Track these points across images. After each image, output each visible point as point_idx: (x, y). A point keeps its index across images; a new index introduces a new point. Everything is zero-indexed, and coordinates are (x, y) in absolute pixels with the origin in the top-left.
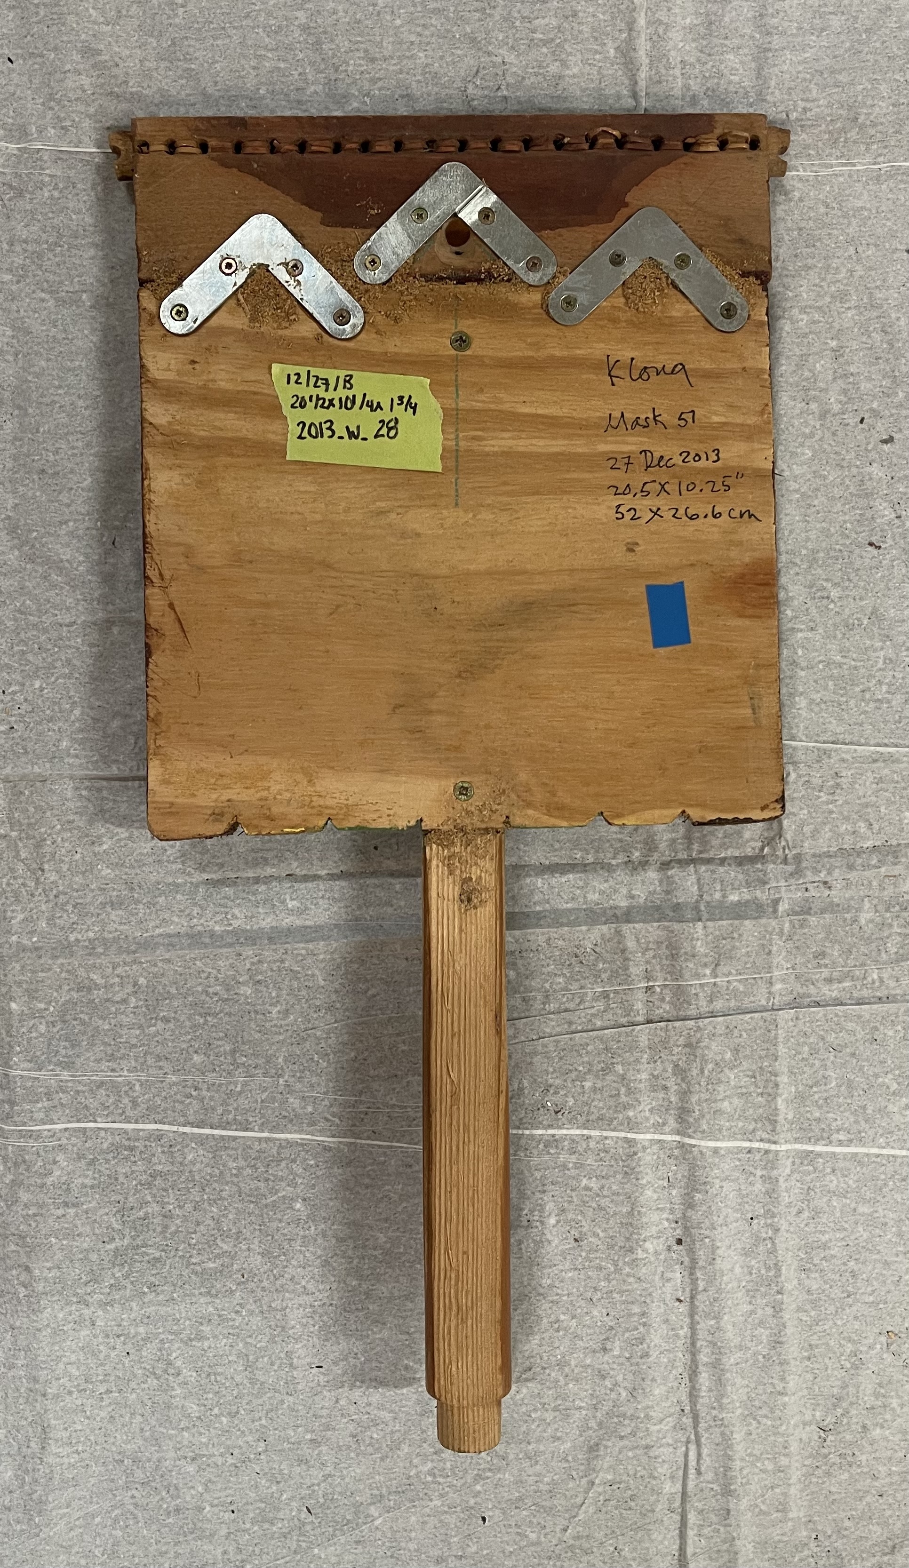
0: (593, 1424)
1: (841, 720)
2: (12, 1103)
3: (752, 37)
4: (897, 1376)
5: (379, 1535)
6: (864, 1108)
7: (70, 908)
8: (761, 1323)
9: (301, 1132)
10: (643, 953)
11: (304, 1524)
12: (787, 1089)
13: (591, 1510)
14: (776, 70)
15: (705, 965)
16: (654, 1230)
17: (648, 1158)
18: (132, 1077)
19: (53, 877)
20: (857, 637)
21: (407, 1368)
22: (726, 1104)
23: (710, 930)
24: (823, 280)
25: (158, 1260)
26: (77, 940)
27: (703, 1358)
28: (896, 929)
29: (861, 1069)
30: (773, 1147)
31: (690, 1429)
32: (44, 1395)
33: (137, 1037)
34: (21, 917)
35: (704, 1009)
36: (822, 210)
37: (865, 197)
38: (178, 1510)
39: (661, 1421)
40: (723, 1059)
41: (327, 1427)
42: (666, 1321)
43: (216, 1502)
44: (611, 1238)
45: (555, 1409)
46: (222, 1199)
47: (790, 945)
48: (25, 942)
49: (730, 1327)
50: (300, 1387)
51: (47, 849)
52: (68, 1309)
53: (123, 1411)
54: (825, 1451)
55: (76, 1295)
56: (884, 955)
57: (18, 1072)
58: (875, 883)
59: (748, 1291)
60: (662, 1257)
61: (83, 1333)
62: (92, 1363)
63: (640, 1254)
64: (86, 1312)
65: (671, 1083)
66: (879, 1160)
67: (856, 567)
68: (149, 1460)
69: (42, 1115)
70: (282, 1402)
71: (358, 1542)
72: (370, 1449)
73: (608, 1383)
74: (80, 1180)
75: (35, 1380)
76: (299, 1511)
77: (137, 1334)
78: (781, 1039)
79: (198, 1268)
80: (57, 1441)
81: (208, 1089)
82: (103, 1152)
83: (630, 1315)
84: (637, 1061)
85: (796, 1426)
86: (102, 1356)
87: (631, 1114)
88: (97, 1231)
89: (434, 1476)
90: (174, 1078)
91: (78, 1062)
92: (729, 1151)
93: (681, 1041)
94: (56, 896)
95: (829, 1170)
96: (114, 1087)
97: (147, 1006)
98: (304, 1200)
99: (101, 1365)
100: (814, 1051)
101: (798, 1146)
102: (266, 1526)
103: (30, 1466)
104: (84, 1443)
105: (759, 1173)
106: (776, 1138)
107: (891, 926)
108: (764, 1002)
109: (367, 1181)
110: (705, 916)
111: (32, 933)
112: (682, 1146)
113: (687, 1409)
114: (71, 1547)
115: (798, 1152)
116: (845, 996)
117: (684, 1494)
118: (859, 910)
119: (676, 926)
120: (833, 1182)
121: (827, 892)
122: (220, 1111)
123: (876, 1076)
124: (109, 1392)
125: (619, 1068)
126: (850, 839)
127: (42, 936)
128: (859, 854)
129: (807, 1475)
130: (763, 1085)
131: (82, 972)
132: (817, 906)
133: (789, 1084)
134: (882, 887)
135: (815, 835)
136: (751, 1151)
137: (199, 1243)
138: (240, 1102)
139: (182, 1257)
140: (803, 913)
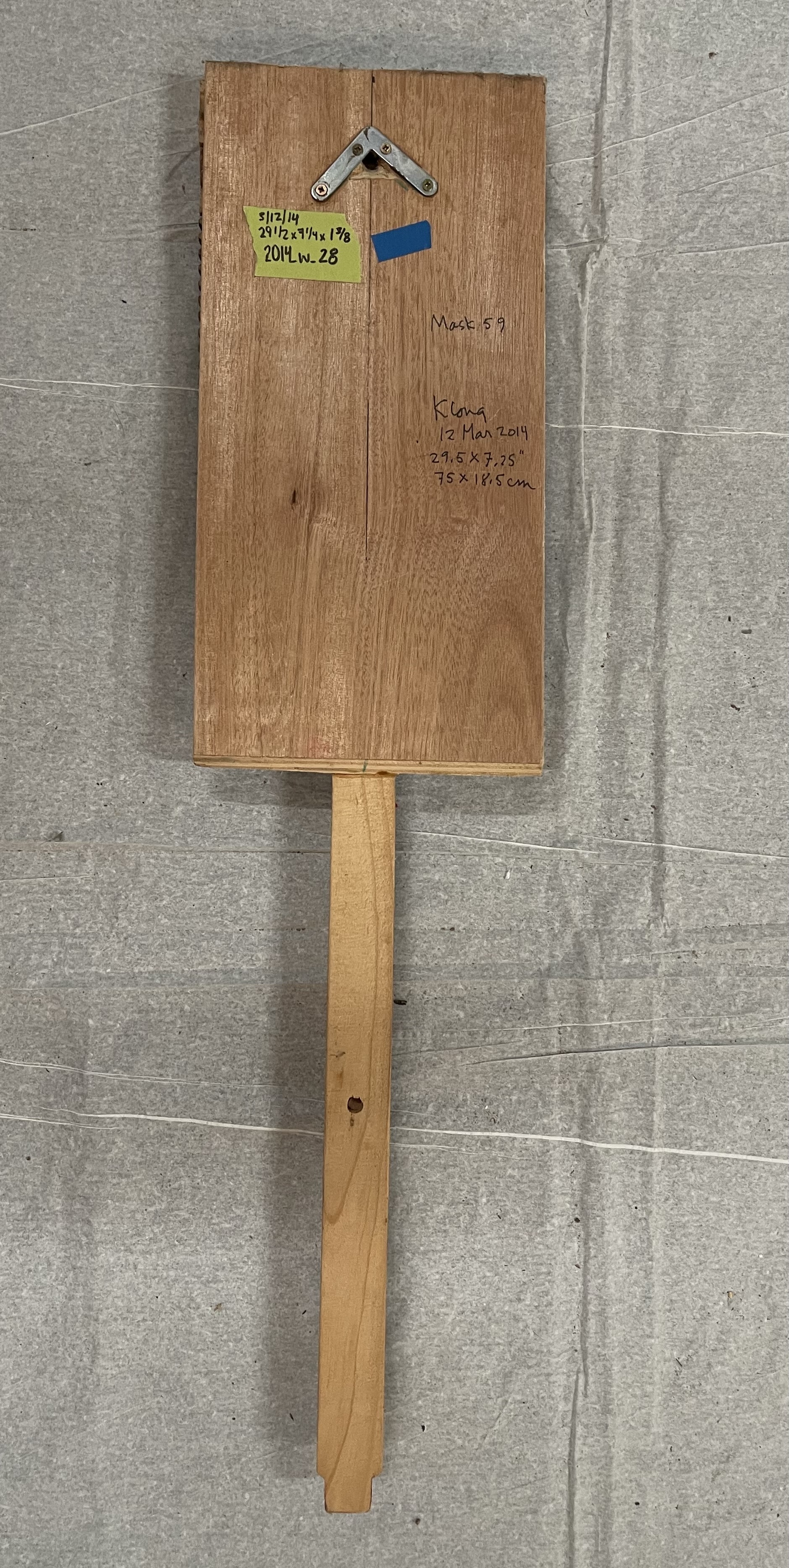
0: (508, 1356)
1: (709, 832)
2: (84, 1096)
3: (662, 336)
4: (735, 1327)
6: (716, 1122)
7: (136, 947)
8: (636, 1283)
10: (559, 1002)
11: (287, 1428)
12: (660, 1106)
13: (504, 1422)
14: (679, 360)
15: (604, 1012)
16: (559, 1210)
17: (557, 1155)
18: (175, 1079)
19: (125, 923)
20: (722, 772)
22: (616, 1116)
23: (608, 986)
24: (705, 513)
25: (187, 1220)
26: (141, 972)
27: (592, 1308)
28: (743, 989)
29: (715, 1093)
30: (649, 1150)
31: (580, 1362)
33: (181, 1050)
34: (98, 953)
35: (602, 1044)
36: (708, 462)
37: (740, 454)
38: (192, 1414)
39: (559, 1355)
40: (614, 1082)
42: (566, 1279)
43: (221, 1408)
44: (528, 1214)
45: (480, 1345)
46: (237, 1175)
47: (665, 997)
48: (101, 972)
49: (613, 1284)
51: (122, 902)
52: (117, 1255)
53: (154, 1335)
54: (680, 1382)
55: (124, 1244)
56: (733, 1008)
58: (729, 954)
59: (627, 1258)
60: (564, 1231)
61: (127, 1275)
62: (133, 1297)
63: (549, 1227)
64: (131, 1258)
65: (575, 1099)
66: (725, 1162)
67: (722, 720)
68: (172, 1374)
73: (521, 1325)
74: (132, 1158)
75: (90, 1308)
76: (284, 1417)
77: (168, 1276)
78: (657, 1069)
80: (103, 1356)
82: (150, 1137)
83: (539, 1274)
84: (552, 1081)
85: (659, 1361)
86: (140, 1293)
87: (545, 1121)
88: (142, 1197)
92: (617, 1151)
93: (584, 1068)
94: (125, 939)
95: (689, 1169)
99: (141, 1299)
100: (681, 1077)
101: (667, 1150)
103: (81, 1376)
104: (124, 1360)
105: (638, 1169)
106: (651, 1143)
107: (739, 986)
108: (645, 1041)
110: (606, 975)
111: (107, 965)
112: (581, 1146)
113: (578, 1347)
114: (109, 1440)
116: (706, 1039)
117: (574, 1412)
118: (716, 974)
119: (585, 982)
120: (692, 1178)
121: (695, 960)
122: (240, 1110)
123: (726, 1099)
124: (144, 1320)
125: (538, 1086)
126: (712, 920)
127: (114, 969)
128: (718, 932)
129: (665, 1400)
130: (642, 1102)
131: (142, 998)
132: (686, 969)
133: (662, 1103)
134: (734, 958)
135: (687, 916)
136: (632, 1152)
137: (218, 1208)
138: (255, 1103)
139: (206, 1218)
140: (675, 975)
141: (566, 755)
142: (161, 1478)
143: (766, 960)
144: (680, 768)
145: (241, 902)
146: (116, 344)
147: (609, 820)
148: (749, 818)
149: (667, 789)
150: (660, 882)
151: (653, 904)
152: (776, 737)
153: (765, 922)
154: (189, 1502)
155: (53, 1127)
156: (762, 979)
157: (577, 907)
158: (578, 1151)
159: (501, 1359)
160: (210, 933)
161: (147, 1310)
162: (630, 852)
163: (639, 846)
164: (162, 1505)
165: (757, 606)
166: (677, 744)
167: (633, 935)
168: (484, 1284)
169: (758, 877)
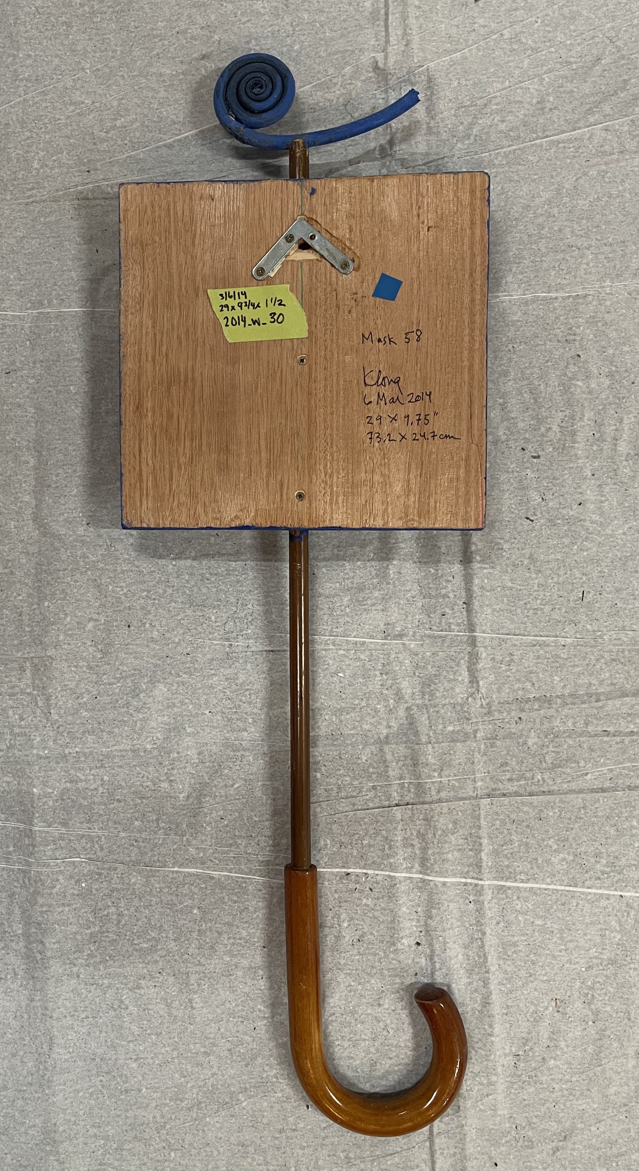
0: (372, 1050)
1: (513, 621)
2: (34, 846)
4: (564, 1028)
5: (245, 1112)
6: (536, 859)
7: (66, 735)
8: (475, 992)
9: (197, 868)
10: (397, 763)
11: (200, 1103)
12: (487, 846)
15: (435, 770)
16: (407, 932)
17: (403, 888)
18: (100, 833)
19: (56, 717)
20: (521, 572)
21: (260, 1011)
22: (450, 855)
23: (436, 749)
25: (114, 941)
26: (70, 753)
28: (551, 749)
29: (533, 836)
30: (480, 882)
32: (51, 1017)
33: (103, 810)
34: (38, 739)
35: (435, 798)
37: (519, 314)
38: (126, 1091)
40: (447, 828)
41: (214, 1045)
44: (381, 936)
45: (349, 1040)
46: (151, 905)
47: (485, 758)
48: (41, 753)
50: (197, 1020)
51: (53, 702)
52: (63, 968)
53: (95, 1030)
54: (518, 1073)
55: (68, 959)
56: (544, 764)
57: (37, 828)
58: (538, 720)
59: (466, 972)
60: (413, 949)
61: (72, 982)
62: (78, 1000)
63: (399, 946)
64: (75, 969)
65: (416, 842)
66: (547, 892)
67: (519, 530)
68: (110, 1059)
69: (50, 853)
70: (187, 1028)
71: (232, 1116)
72: (239, 1059)
73: (381, 1025)
74: (71, 891)
75: (46, 1009)
78: (482, 816)
79: (137, 947)
80: (58, 1045)
81: (143, 842)
82: (84, 875)
84: (395, 828)
85: (499, 1056)
86: (83, 996)
87: (392, 861)
88: (80, 922)
89: (277, 1078)
90: (123, 834)
91: (71, 823)
92: (453, 884)
93: (421, 817)
94: (58, 728)
95: (515, 898)
96: (90, 839)
97: (109, 793)
98: (199, 908)
99: (83, 1001)
100: (503, 823)
101: (496, 882)
102: (179, 1102)
103: (43, 1060)
104: (73, 1047)
105: (471, 898)
106: (481, 877)
107: (548, 746)
108: (471, 793)
109: (235, 898)
110: (433, 741)
111: (45, 748)
112: (423, 881)
114: (66, 1110)
115: (496, 886)
116: (522, 791)
118: (527, 737)
119: (417, 747)
120: (518, 905)
122: (150, 855)
123: (543, 840)
124: (87, 1017)
125: (384, 832)
126: (520, 693)
127: (50, 751)
128: (527, 702)
129: (508, 1088)
130: (471, 844)
131: (72, 772)
132: (501, 733)
133: (489, 844)
134: (542, 723)
135: (499, 690)
136: (465, 884)
137: (138, 931)
138: (161, 850)
139: (128, 940)
140: (492, 738)
141: (390, 567)
142: (107, 1138)
143: (570, 725)
144: (485, 571)
145: (141, 695)
146: (23, 282)
147: (429, 617)
148: (547, 609)
149: (475, 589)
150: (474, 664)
151: (470, 682)
152: (566, 541)
153: (566, 692)
154: (129, 1158)
155: (13, 870)
156: (567, 740)
157: (407, 686)
158: (420, 885)
159: (368, 1052)
160: (120, 721)
161: (89, 1009)
162: (447, 643)
163: (455, 636)
164: (108, 1159)
165: (543, 435)
166: (482, 552)
167: (454, 707)
168: (350, 991)
169: (557, 656)
